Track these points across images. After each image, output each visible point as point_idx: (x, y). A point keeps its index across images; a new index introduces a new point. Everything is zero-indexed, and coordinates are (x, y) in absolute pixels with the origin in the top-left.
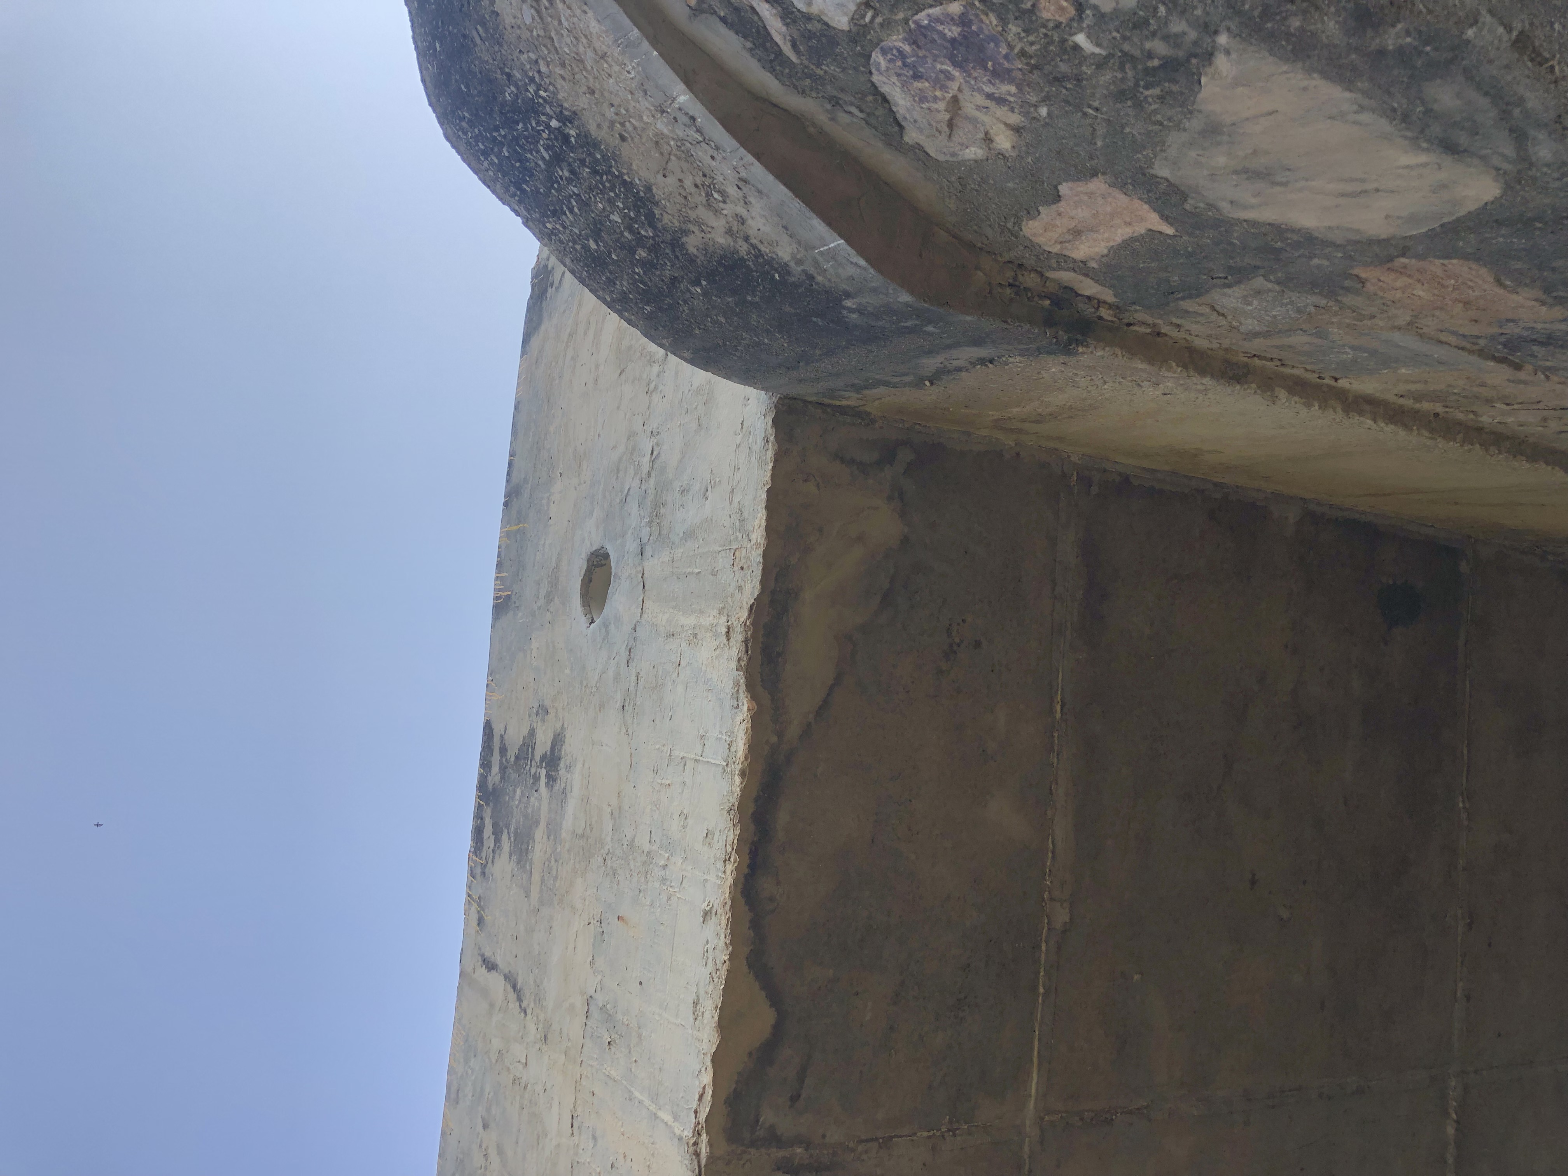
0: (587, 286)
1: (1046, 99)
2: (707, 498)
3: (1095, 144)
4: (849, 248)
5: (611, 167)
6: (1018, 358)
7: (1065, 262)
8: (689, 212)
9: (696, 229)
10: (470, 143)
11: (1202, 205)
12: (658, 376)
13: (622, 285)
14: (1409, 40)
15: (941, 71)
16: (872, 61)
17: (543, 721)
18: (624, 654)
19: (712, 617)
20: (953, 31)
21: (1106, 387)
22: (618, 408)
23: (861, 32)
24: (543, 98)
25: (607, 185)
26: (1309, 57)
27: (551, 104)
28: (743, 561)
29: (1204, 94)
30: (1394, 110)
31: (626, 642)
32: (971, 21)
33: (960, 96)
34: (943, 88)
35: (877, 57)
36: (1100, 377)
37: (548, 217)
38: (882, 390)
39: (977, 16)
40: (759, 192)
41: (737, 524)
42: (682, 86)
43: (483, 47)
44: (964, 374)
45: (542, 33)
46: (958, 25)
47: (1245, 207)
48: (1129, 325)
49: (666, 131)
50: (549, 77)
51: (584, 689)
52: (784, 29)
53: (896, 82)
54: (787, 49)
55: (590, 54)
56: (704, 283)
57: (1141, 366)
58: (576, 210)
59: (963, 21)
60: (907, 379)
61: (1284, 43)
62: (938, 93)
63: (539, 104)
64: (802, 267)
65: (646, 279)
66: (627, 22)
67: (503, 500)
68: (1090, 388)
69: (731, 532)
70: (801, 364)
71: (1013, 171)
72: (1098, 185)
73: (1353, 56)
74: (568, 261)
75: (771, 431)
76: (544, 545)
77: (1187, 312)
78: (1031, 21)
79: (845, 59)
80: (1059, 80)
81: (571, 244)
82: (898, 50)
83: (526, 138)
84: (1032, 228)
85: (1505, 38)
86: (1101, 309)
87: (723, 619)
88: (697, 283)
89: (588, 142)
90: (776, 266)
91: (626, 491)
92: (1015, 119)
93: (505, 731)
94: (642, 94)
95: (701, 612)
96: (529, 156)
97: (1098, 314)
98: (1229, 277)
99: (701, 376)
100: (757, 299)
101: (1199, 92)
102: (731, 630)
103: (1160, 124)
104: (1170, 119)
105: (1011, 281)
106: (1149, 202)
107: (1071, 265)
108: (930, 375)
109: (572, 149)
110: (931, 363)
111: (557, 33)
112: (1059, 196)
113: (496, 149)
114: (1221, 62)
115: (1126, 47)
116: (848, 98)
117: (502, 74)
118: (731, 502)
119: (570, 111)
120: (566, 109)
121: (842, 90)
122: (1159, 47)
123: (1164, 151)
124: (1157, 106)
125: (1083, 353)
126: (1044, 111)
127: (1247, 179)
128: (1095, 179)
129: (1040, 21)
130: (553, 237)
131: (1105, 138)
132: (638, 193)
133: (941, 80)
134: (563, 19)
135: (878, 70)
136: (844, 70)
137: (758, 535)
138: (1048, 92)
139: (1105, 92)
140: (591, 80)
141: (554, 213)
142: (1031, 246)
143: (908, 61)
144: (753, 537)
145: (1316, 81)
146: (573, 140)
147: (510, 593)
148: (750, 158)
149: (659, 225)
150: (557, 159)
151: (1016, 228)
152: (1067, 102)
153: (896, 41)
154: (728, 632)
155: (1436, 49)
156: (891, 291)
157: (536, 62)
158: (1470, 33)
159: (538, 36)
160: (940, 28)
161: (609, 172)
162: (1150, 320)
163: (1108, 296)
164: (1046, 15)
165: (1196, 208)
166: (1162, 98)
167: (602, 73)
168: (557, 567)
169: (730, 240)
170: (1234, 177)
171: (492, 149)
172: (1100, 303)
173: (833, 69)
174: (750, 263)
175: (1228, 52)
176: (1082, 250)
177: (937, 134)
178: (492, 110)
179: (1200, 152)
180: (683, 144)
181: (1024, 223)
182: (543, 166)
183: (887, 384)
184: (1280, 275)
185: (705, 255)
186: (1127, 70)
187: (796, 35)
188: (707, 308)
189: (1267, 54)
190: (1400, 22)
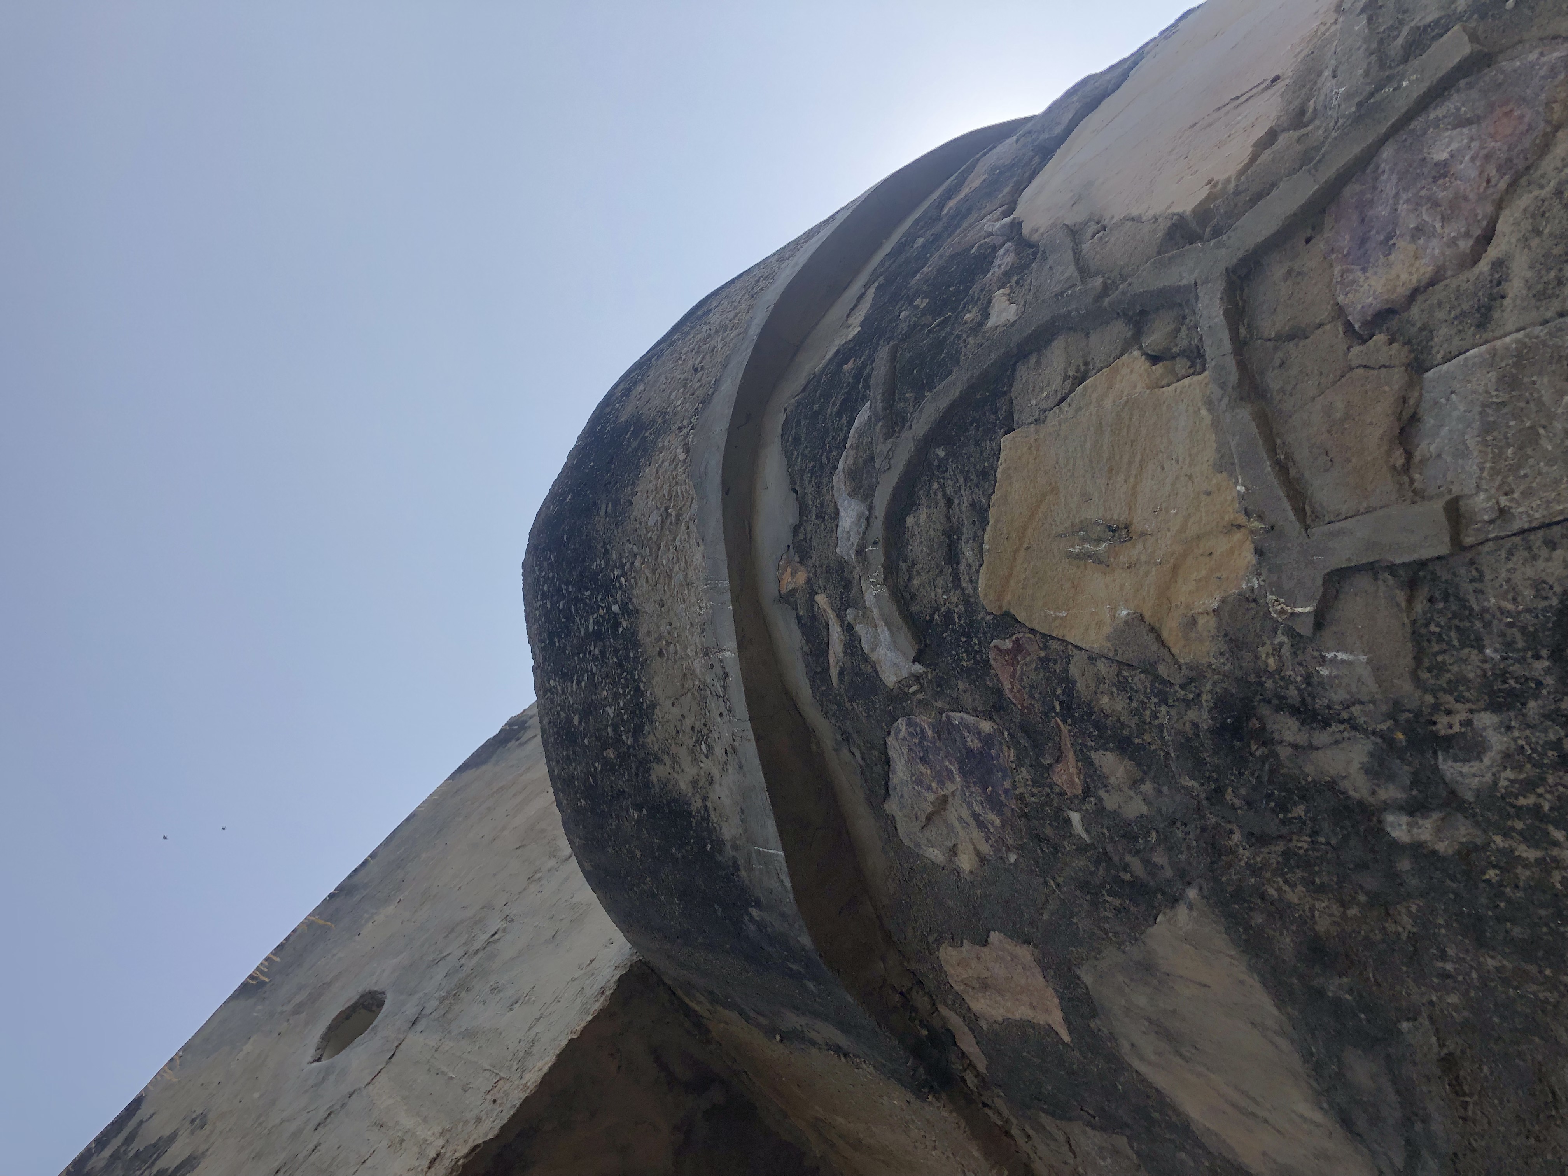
0: (546, 750)
1: (1020, 848)
2: (511, 1010)
3: (1042, 914)
4: (784, 865)
5: (636, 669)
6: (871, 1069)
7: (961, 1005)
8: (673, 745)
9: (668, 763)
10: (539, 581)
11: (1106, 1031)
12: (549, 870)
13: (575, 769)
14: (1348, 997)
15: (947, 768)
16: (896, 724)
17: (192, 1133)
18: (322, 1114)
19: (430, 1133)
20: (974, 744)
21: (933, 1153)
22: (494, 875)
23: (901, 696)
24: (621, 584)
25: (623, 680)
26: (1258, 956)
27: (623, 592)
28: (501, 1094)
29: (1154, 930)
30: (1311, 1054)
31: (333, 1103)
32: (993, 744)
33: (950, 799)
34: (941, 783)
35: (901, 723)
36: (934, 1139)
37: (556, 675)
38: (734, 1015)
39: (1001, 743)
40: (741, 767)
41: (521, 1054)
42: (733, 645)
43: (602, 520)
44: (814, 1051)
45: (655, 538)
46: (980, 741)
47: (1142, 1058)
48: (985, 1105)
49: (698, 671)
50: (636, 572)
51: (256, 1125)
52: (841, 655)
53: (905, 753)
54: (834, 672)
55: (681, 575)
56: (645, 812)
57: (976, 1153)
58: (583, 684)
59: (987, 740)
60: (761, 1019)
61: (1241, 930)
62: (934, 785)
63: (615, 588)
64: (735, 853)
65: (599, 777)
66: (725, 572)
67: (332, 890)
68: (918, 1144)
69: (509, 1058)
70: (679, 941)
71: (960, 892)
72: (1025, 953)
73: (1295, 980)
74: (546, 721)
75: (612, 986)
76: (334, 955)
77: (1044, 1127)
78: (1042, 776)
79: (875, 709)
80: (1040, 839)
81: (559, 708)
82: (922, 730)
83: (585, 604)
84: (948, 955)
85: (1436, 1048)
86: (968, 1071)
87: (441, 1142)
88: (639, 808)
89: (631, 639)
90: (714, 837)
91: (444, 954)
92: (985, 848)
93: (150, 1118)
94: (699, 630)
95: (425, 1120)
96: (577, 619)
97: (963, 1074)
98: (1097, 1118)
99: (587, 894)
100: (679, 855)
101: (1151, 926)
102: (439, 1158)
103: (1106, 933)
104: (1116, 934)
105: (904, 990)
106: (1061, 997)
107: (964, 1012)
108: (785, 1030)
109: (616, 636)
110: (793, 1020)
111: (667, 545)
112: (987, 941)
113: (555, 598)
114: (1182, 911)
115: (1109, 848)
116: (858, 741)
117: (602, 547)
118: (530, 1028)
119: (635, 607)
120: (633, 604)
121: (858, 732)
122: (1137, 866)
123: (1097, 959)
124: (1110, 915)
125: (930, 1103)
126: (1013, 858)
127: (1157, 1033)
128: (1025, 946)
129: (1049, 780)
130: (549, 694)
131: (1052, 915)
132: (642, 703)
133: (944, 776)
134: (678, 538)
135: (896, 735)
136: (868, 717)
137: (533, 1077)
138: (1025, 843)
139: (1072, 874)
140: (667, 596)
141: (564, 675)
142: (939, 970)
143: (925, 743)
144: (527, 1076)
145: (1253, 982)
146: (621, 630)
147: (267, 980)
148: (752, 737)
149: (641, 740)
150: (597, 636)
151: (935, 946)
152: (1037, 862)
153: (924, 721)
154: (435, 1159)
155: (1368, 1021)
156: (797, 926)
157: (635, 556)
158: (1405, 1026)
159: (651, 538)
160: (966, 734)
161: (631, 672)
162: (1006, 1113)
163: (982, 1065)
164: (1056, 779)
165: (1099, 1030)
166: (1118, 911)
167: (680, 595)
168: (330, 984)
169: (690, 790)
170: (1146, 1024)
171: (552, 596)
172: (971, 1066)
173: (860, 710)
174: (694, 821)
175: (1191, 907)
176: (980, 1004)
177: (914, 819)
178: (575, 567)
179: (1126, 981)
180: (705, 690)
181: (943, 945)
182: (583, 634)
183: (741, 1012)
184: (1143, 1147)
185: (662, 789)
186: (1101, 869)
187: (848, 665)
188: (632, 836)
189: (1223, 930)
190: (1347, 977)
